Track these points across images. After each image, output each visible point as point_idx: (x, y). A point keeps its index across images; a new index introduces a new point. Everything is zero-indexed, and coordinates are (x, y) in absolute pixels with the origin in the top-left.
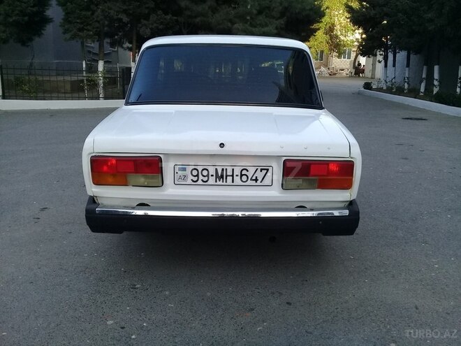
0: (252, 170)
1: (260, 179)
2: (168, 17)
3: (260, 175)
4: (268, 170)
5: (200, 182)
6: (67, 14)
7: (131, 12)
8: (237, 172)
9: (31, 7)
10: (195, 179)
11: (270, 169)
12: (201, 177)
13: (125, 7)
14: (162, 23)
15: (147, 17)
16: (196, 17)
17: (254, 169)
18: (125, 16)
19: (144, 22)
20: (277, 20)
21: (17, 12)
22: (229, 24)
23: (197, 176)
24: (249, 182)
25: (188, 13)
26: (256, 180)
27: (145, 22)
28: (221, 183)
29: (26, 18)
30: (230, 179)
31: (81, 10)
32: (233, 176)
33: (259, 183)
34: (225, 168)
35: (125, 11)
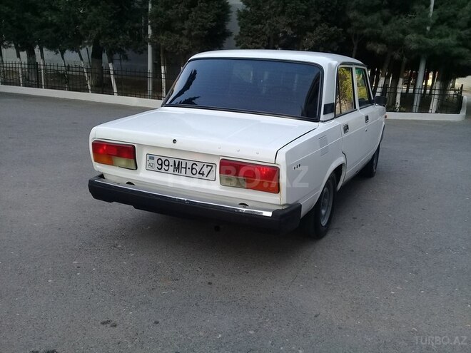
0: (200, 165)
1: (206, 173)
2: (332, 29)
3: (206, 170)
4: (212, 166)
5: (163, 170)
6: (242, 27)
7: (296, 25)
8: (189, 166)
9: (211, 22)
10: (160, 167)
11: (214, 166)
12: (164, 166)
13: (291, 21)
14: (325, 35)
15: (312, 29)
16: (365, 28)
17: (201, 165)
18: (290, 29)
19: (309, 34)
20: (462, 30)
21: (198, 27)
22: (401, 36)
23: (161, 165)
24: (198, 175)
25: (356, 24)
26: (203, 174)
27: (311, 34)
28: (177, 173)
29: (206, 32)
30: (183, 170)
31: (253, 24)
32: (186, 168)
33: (205, 176)
34: (181, 161)
35: (290, 25)
